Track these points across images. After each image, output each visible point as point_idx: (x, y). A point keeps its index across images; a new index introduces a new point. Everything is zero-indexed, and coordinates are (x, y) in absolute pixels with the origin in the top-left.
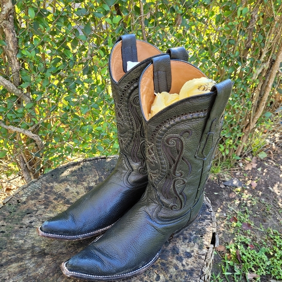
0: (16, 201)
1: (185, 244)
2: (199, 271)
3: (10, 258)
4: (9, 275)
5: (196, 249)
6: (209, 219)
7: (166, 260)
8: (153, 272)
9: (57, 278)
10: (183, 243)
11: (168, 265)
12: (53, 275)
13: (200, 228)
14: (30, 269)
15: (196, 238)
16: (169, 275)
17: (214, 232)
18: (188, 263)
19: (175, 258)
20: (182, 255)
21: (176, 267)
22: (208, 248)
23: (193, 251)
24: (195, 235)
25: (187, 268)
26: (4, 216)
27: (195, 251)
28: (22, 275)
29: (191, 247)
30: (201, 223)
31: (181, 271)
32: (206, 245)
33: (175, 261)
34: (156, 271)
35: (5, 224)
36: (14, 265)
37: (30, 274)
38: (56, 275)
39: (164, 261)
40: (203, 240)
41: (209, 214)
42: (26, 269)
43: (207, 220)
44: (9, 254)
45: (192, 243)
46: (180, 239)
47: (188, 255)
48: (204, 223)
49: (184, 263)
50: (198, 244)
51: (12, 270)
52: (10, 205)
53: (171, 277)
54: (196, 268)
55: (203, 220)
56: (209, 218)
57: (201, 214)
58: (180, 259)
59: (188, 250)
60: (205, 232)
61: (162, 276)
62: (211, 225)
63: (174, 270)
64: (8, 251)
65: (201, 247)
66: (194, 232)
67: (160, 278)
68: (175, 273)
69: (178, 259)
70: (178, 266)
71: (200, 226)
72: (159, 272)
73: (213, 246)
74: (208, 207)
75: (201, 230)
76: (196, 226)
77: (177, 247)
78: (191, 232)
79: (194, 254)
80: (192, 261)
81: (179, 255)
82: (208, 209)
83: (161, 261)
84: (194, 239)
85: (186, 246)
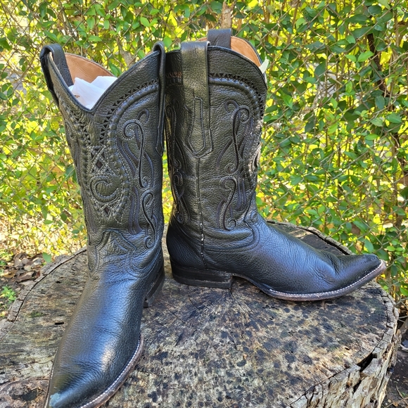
1: (312, 347)
2: (309, 385)
5: (325, 358)
6: (378, 334)
7: (268, 351)
8: (241, 355)
10: (309, 343)
11: (266, 357)
13: (353, 338)
15: (336, 346)
16: (259, 368)
17: (374, 352)
18: (299, 368)
19: (283, 353)
20: (297, 356)
21: (277, 365)
22: (347, 366)
23: (318, 359)
24: (337, 343)
25: (293, 373)
27: (321, 360)
29: (319, 353)
30: (360, 333)
31: (282, 372)
32: (347, 362)
33: (280, 357)
34: (245, 355)
39: (265, 351)
40: (346, 354)
41: (383, 329)
43: (374, 335)
45: (325, 350)
46: (309, 338)
47: (308, 361)
48: (365, 336)
50: (334, 355)
53: (261, 371)
54: (307, 379)
55: (366, 331)
56: (379, 332)
57: (368, 324)
58: (290, 359)
59: (311, 355)
60: (359, 347)
61: (248, 365)
62: (376, 341)
63: (273, 366)
65: (334, 359)
66: (338, 340)
67: (244, 365)
68: (271, 370)
69: (286, 357)
70: (280, 365)
71: (354, 336)
72: (248, 358)
73: (359, 368)
74: (388, 319)
75: (351, 342)
76: (348, 333)
77: (298, 344)
78: (334, 337)
79: (317, 363)
80: (308, 369)
81: (293, 354)
82: (385, 322)
83: (261, 348)
84: (331, 347)
85: (313, 349)
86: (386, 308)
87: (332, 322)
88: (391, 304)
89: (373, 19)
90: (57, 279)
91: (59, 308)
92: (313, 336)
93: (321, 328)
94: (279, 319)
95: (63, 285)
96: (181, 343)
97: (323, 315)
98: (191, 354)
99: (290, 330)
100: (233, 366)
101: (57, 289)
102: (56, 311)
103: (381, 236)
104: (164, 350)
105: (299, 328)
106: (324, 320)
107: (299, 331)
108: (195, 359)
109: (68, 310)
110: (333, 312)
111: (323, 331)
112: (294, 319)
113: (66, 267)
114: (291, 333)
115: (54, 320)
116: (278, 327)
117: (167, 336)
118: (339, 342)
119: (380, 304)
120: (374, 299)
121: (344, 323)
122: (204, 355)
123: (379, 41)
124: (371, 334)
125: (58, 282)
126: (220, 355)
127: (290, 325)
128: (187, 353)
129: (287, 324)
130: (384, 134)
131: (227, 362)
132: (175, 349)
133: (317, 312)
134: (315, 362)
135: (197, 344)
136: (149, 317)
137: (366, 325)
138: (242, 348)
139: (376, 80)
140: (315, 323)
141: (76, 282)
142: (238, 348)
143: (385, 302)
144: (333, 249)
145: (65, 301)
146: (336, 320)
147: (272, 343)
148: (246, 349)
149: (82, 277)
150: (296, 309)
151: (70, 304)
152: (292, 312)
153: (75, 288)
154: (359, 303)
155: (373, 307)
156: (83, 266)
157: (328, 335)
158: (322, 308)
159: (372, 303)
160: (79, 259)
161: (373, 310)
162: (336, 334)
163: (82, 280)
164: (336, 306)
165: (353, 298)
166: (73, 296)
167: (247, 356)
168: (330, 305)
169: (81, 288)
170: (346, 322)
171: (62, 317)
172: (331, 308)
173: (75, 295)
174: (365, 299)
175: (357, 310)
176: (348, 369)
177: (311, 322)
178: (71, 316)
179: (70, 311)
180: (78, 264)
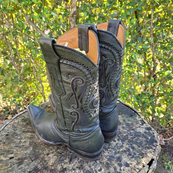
0: (46, 105)
1: (128, 158)
3: (29, 130)
4: (25, 137)
5: (134, 163)
6: (153, 149)
7: (110, 162)
8: (99, 166)
9: (45, 147)
10: (127, 157)
11: (110, 165)
12: (45, 145)
13: (144, 152)
14: (35, 138)
15: (138, 157)
16: (108, 171)
17: (153, 158)
18: (124, 169)
19: (117, 163)
20: (123, 164)
21: (115, 169)
22: (144, 166)
23: (131, 164)
24: (138, 155)
25: (123, 172)
27: (133, 164)
28: (30, 139)
29: (131, 161)
30: (146, 150)
31: (118, 172)
32: (143, 164)
33: (116, 165)
34: (101, 166)
36: (30, 134)
37: (34, 140)
38: (45, 146)
39: (109, 162)
40: (142, 160)
41: (155, 146)
42: (34, 138)
43: (152, 150)
44: (30, 128)
45: (134, 159)
46: (126, 154)
47: (127, 165)
48: (148, 151)
49: (122, 168)
50: (138, 161)
51: (27, 135)
52: (42, 106)
55: (149, 148)
56: (153, 148)
57: (149, 145)
58: (120, 165)
59: (128, 162)
60: (147, 156)
61: (103, 170)
62: (153, 153)
63: (113, 170)
64: (30, 126)
65: (138, 164)
66: (138, 153)
67: (101, 170)
68: (113, 172)
69: (119, 164)
70: (117, 169)
71: (144, 151)
72: (103, 167)
73: (148, 166)
74: (156, 142)
75: (143, 154)
76: (142, 150)
77: (122, 157)
79: (132, 166)
80: (128, 169)
81: (121, 163)
82: (155, 143)
83: (107, 161)
84: (136, 157)
85: (129, 159)
86: (154, 136)
87: (134, 145)
88: (156, 134)
89: (137, 5)
90: (6, 133)
91: (10, 149)
92: (128, 153)
93: (130, 148)
94: (112, 146)
95: (10, 136)
96: (71, 162)
97: (130, 142)
98: (77, 167)
99: (118, 151)
100: (97, 172)
101: (7, 139)
102: (9, 151)
103: (139, 95)
104: (64, 167)
105: (121, 150)
106: (131, 145)
107: (122, 151)
108: (79, 170)
109: (14, 150)
110: (134, 140)
111: (131, 150)
112: (119, 145)
113: (9, 126)
114: (119, 152)
115: (9, 156)
116: (112, 150)
117: (65, 159)
118: (138, 154)
119: (152, 134)
120: (149, 132)
121: (139, 146)
122: (83, 168)
123: (139, 14)
124: (150, 149)
125: (7, 135)
126: (90, 167)
127: (117, 148)
128: (75, 167)
129: (116, 148)
130: (141, 53)
131: (94, 170)
132: (69, 166)
133: (127, 141)
135: (79, 162)
136: (55, 150)
137: (148, 145)
138: (99, 162)
139: (138, 31)
140: (127, 146)
141: (16, 134)
142: (97, 162)
143: (153, 133)
144: (129, 109)
145: (13, 145)
147: (111, 158)
148: (101, 163)
149: (19, 131)
150: (118, 140)
151: (15, 146)
152: (117, 142)
153: (16, 138)
154: (143, 135)
155: (149, 136)
156: (18, 125)
157: (134, 151)
158: (129, 139)
159: (148, 134)
160: (15, 121)
161: (149, 138)
162: (137, 151)
163: (19, 133)
164: (135, 137)
165: (141, 132)
166: (16, 142)
167: (102, 166)
168: (132, 137)
169: (19, 137)
170: (140, 145)
171: (13, 154)
172: (133, 138)
173: (17, 142)
174: (145, 133)
175: (143, 138)
176: (144, 167)
177: (126, 146)
178: (17, 153)
179: (16, 150)
180: (15, 124)
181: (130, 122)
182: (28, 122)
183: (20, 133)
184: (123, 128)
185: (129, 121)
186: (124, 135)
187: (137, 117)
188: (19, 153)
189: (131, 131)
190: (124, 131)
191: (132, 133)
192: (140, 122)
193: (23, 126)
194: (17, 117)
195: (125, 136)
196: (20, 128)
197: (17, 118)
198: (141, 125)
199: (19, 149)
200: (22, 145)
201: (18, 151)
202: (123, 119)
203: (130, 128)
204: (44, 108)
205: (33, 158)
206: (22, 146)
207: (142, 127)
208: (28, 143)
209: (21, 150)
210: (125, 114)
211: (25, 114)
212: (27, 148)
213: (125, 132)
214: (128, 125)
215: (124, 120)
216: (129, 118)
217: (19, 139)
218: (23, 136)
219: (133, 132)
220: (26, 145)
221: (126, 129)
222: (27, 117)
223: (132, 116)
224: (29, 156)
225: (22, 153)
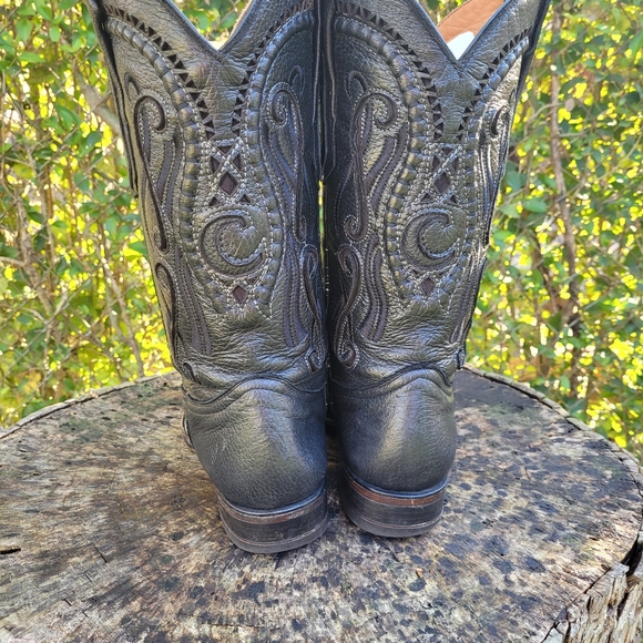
0: (161, 383)
1: (534, 542)
2: (556, 608)
3: (93, 457)
4: (72, 481)
5: (564, 559)
6: (633, 510)
7: (459, 557)
8: (410, 570)
9: (165, 513)
10: (527, 537)
11: (459, 569)
12: (160, 506)
13: (595, 521)
14: (118, 483)
15: (573, 537)
16: (454, 589)
17: (640, 540)
18: (526, 581)
19: (488, 559)
20: (514, 561)
21: (484, 579)
22: (608, 569)
23: (552, 562)
24: (573, 532)
25: (518, 590)
26: (126, 398)
27: (558, 562)
28: (96, 487)
29: (550, 551)
30: (604, 512)
31: (497, 591)
32: (603, 561)
33: (485, 566)
34: (419, 570)
35: (119, 409)
36: (94, 469)
37: (114, 490)
38: (165, 508)
39: (452, 557)
40: (596, 547)
41: (638, 500)
42: (111, 482)
43: (627, 512)
44: (95, 451)
45: (558, 544)
46: (523, 528)
47: (534, 566)
48: (614, 515)
49: (513, 577)
50: (577, 552)
51: (84, 475)
52: (146, 385)
53: (460, 593)
54: (547, 598)
55: (615, 508)
56: (633, 507)
57: (611, 495)
58: (506, 567)
59: (539, 556)
60: (611, 533)
61: (430, 586)
62: (635, 523)
63: (477, 583)
64: (97, 446)
65: (580, 559)
66: (574, 525)
67: (423, 587)
68: (476, 590)
69: (496, 564)
70: (490, 579)
71: (598, 517)
72: (427, 575)
73: (626, 569)
74: (640, 485)
75: (596, 526)
76: (585, 514)
77: (507, 540)
78: (564, 522)
79: (555, 569)
80: (542, 580)
81: (506, 557)
82: (637, 490)
83: (443, 555)
84: (565, 538)
85: (536, 545)
86: (627, 469)
87: (551, 499)
88: (631, 461)
91: (3, 522)
92: (528, 524)
93: (536, 509)
94: (457, 503)
95: (6, 478)
96: (285, 562)
97: (531, 489)
98: (314, 579)
99: (484, 518)
100: (403, 593)
104: (254, 579)
105: (499, 514)
106: (536, 496)
107: (501, 519)
108: (323, 588)
109: (24, 525)
110: (545, 482)
111: (541, 514)
112: (484, 500)
113: (4, 446)
114: (488, 523)
116: (460, 516)
118: (575, 529)
119: (616, 463)
120: (603, 456)
121: (571, 499)
122: (338, 579)
124: (622, 510)
126: (370, 575)
127: (481, 511)
128: (304, 579)
129: (475, 510)
131: (389, 586)
132: (276, 575)
133: (519, 484)
134: (549, 567)
135: (319, 561)
136: (206, 522)
137: (608, 497)
138: (408, 557)
140: (523, 503)
141: (33, 471)
142: (401, 559)
143: (621, 460)
144: (503, 388)
145: (16, 507)
146: (554, 494)
147: (460, 543)
148: (416, 559)
149: (45, 461)
150: (480, 482)
151: (27, 512)
152: (475, 489)
153: (32, 483)
154: (581, 464)
155: (607, 469)
156: (43, 442)
157: (552, 519)
158: (524, 478)
159: (601, 463)
160: (30, 432)
161: (609, 473)
162: (567, 517)
163: (46, 467)
164: (547, 473)
165: (568, 458)
166: (31, 497)
167: (423, 572)
168: (535, 471)
169: (47, 482)
170: (574, 496)
171: (14, 539)
172: (539, 476)
173: (35, 496)
174: (588, 458)
175: (583, 476)
176: (609, 573)
177: (514, 501)
178: (33, 535)
179: (29, 525)
180: (31, 440)
181: (516, 428)
182: (85, 432)
183: (52, 468)
184: (493, 445)
185: (511, 423)
186: (503, 467)
187: (545, 411)
188: (43, 533)
189: (528, 454)
190: (498, 456)
191: (534, 461)
192: (557, 426)
193: (64, 446)
194: (38, 418)
195: (505, 470)
196: (54, 453)
197: (39, 421)
198: (562, 434)
199: (46, 520)
200: (58, 505)
201: (41, 527)
202: (489, 418)
203: (523, 445)
204: (156, 391)
205: (108, 550)
206: (59, 509)
207: (568, 439)
208: (88, 499)
209: (53, 522)
210: (492, 404)
211: (74, 409)
212: (79, 517)
213: (502, 459)
214: (509, 434)
215: (493, 423)
216: (510, 414)
217: (47, 487)
218: (64, 478)
219: (535, 458)
220: (79, 506)
221: (508, 450)
222: (83, 417)
223: (522, 408)
224: (92, 544)
225: (56, 535)
